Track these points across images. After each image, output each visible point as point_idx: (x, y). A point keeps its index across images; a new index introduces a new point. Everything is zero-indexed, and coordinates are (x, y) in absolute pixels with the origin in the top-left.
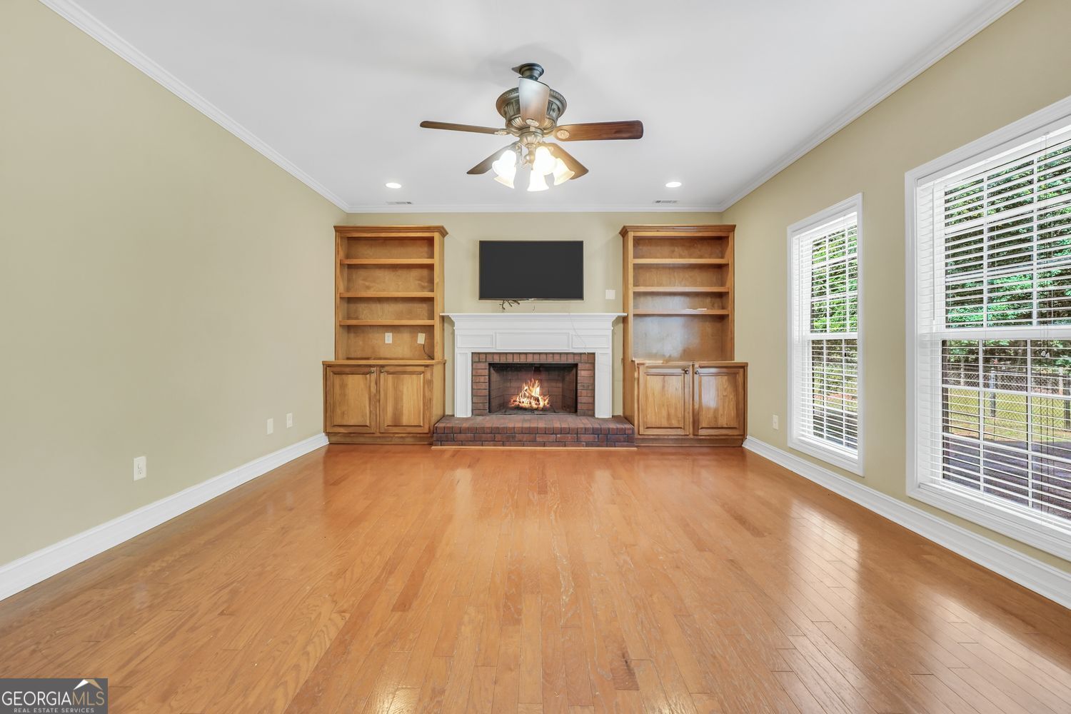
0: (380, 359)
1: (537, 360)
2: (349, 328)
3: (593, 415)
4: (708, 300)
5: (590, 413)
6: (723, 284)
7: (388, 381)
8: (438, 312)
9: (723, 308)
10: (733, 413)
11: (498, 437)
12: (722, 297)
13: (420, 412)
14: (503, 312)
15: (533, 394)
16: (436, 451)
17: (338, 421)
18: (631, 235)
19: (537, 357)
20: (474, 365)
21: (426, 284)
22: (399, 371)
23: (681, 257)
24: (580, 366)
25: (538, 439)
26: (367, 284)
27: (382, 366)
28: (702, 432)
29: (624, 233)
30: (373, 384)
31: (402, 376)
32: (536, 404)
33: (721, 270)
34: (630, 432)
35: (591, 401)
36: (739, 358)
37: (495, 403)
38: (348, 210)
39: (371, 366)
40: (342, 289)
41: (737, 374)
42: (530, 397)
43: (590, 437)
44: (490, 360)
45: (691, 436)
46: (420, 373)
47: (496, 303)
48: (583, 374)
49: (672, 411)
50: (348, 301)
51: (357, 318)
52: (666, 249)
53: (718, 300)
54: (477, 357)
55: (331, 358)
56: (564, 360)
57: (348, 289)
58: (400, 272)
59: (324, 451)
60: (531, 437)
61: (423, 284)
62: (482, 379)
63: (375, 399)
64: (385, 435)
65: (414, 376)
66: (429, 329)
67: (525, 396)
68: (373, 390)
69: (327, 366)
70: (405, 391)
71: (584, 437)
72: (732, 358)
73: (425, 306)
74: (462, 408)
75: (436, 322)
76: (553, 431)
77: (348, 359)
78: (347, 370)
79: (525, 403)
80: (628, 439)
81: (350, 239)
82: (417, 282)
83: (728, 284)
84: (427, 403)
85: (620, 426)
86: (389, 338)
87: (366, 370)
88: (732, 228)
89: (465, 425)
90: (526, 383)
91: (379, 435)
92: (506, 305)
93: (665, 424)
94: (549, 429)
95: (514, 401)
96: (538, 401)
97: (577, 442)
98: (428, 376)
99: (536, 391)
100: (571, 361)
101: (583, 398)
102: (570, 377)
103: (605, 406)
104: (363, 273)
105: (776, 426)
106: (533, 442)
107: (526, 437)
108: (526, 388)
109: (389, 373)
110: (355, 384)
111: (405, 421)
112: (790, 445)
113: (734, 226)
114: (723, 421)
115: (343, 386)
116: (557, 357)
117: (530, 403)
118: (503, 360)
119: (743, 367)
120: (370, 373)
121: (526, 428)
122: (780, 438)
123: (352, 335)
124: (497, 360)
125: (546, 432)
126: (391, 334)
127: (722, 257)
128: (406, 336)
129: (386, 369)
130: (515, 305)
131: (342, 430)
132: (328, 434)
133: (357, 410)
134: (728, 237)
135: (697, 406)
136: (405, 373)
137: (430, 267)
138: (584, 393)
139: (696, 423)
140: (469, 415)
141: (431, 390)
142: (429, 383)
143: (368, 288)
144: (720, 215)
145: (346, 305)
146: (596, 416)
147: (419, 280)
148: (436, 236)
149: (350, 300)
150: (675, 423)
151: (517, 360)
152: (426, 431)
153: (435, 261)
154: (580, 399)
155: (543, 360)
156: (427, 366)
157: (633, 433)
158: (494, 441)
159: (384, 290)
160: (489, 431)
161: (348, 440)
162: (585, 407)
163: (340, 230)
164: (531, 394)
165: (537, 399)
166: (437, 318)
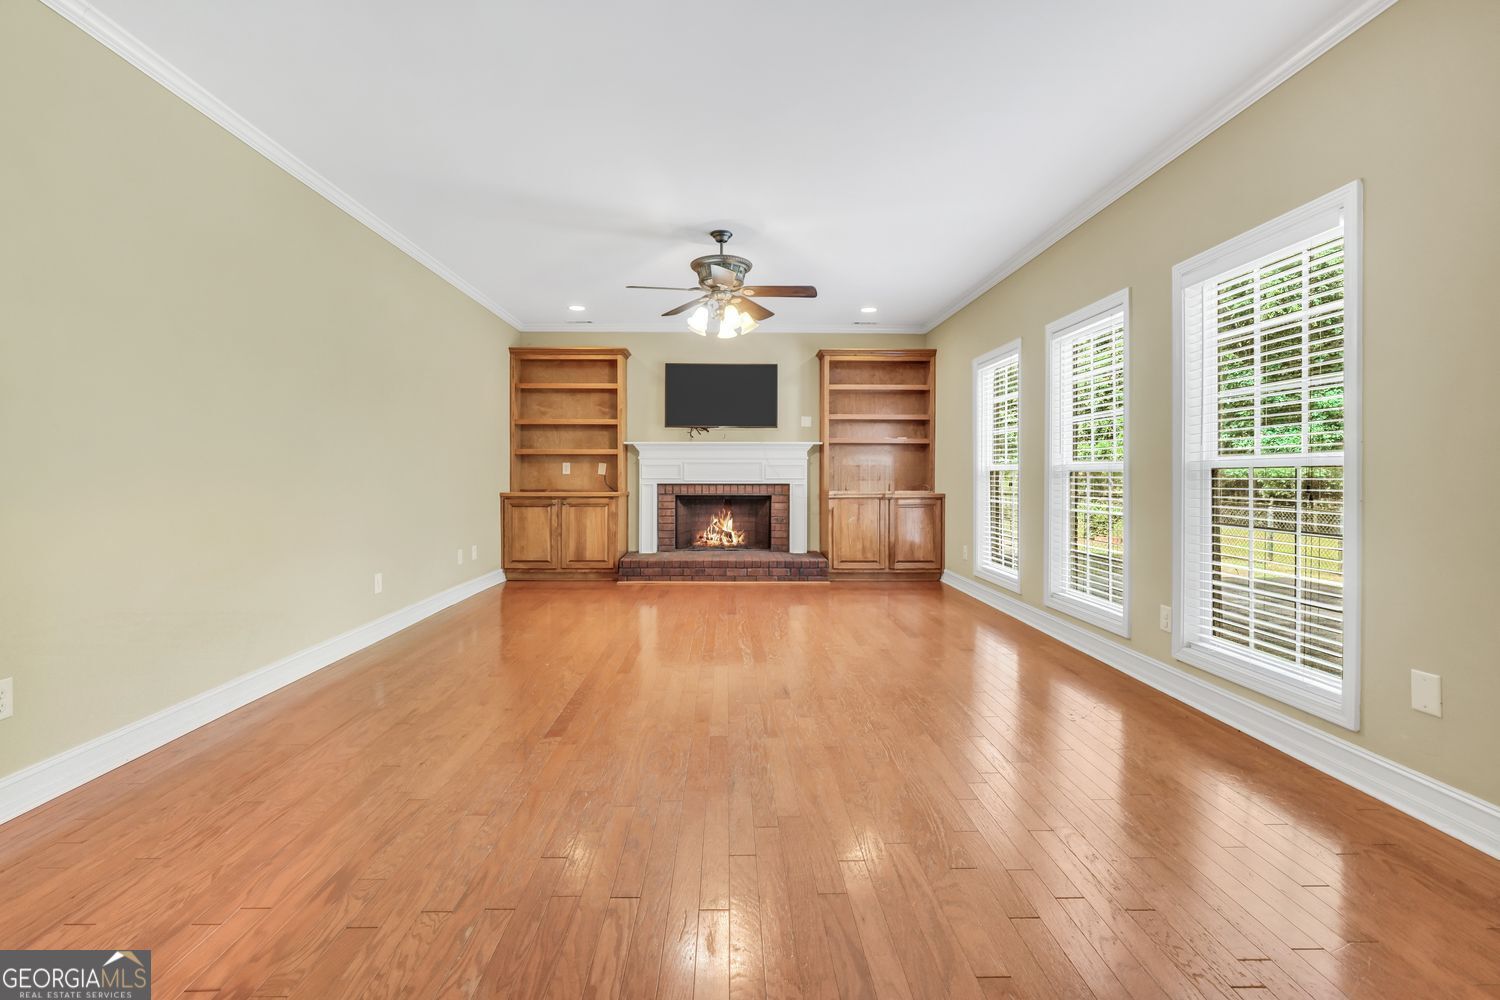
0: (558, 491)
1: (727, 492)
2: (523, 459)
3: (788, 551)
4: (911, 428)
5: (785, 547)
6: (925, 412)
7: (570, 514)
8: (622, 441)
9: (926, 437)
10: (930, 546)
11: (687, 571)
12: (924, 425)
13: (604, 545)
14: (691, 440)
15: (725, 529)
16: (621, 586)
17: (517, 556)
18: (827, 359)
19: (727, 488)
20: (660, 497)
21: (607, 410)
22: (583, 503)
23: (882, 382)
24: (773, 497)
25: (728, 573)
26: (543, 409)
27: (564, 498)
28: (898, 566)
29: (821, 356)
30: (554, 517)
31: (585, 509)
32: (728, 541)
33: (924, 396)
34: (823, 565)
35: (785, 535)
36: (938, 490)
37: (682, 539)
38: (521, 328)
39: (551, 498)
40: (516, 417)
41: (935, 508)
42: (721, 532)
43: (781, 571)
44: (677, 491)
45: (887, 570)
46: (604, 505)
47: (685, 431)
48: (776, 507)
49: (868, 544)
50: (523, 429)
51: (531, 447)
52: (866, 374)
53: (921, 428)
54: (663, 489)
55: (506, 489)
56: (756, 492)
57: (522, 416)
58: (579, 396)
59: (502, 587)
60: (722, 570)
61: (603, 409)
62: (669, 512)
63: (557, 533)
64: (567, 571)
65: (599, 509)
66: (612, 460)
67: (714, 531)
68: (555, 524)
69: (504, 498)
70: (588, 524)
71: (776, 572)
72: (932, 489)
73: (605, 434)
74: (647, 543)
75: (620, 452)
76: (744, 565)
77: (522, 491)
78: (527, 502)
79: (714, 539)
80: (822, 573)
81: (522, 361)
82: (598, 407)
83: (930, 412)
84: (612, 537)
85: (812, 560)
86: (566, 468)
87: (547, 502)
88: (933, 353)
89: (652, 560)
90: (716, 515)
91: (560, 570)
92: (694, 432)
93: (859, 557)
94: (740, 563)
95: (701, 537)
96: (731, 537)
97: (769, 576)
98: (613, 508)
99: (728, 525)
100: (763, 492)
101: (776, 533)
102: (763, 511)
103: (799, 543)
104: (536, 397)
105: (965, 556)
106: (723, 577)
107: (715, 572)
108: (715, 520)
109: (572, 505)
110: (536, 517)
111: (589, 555)
112: (975, 573)
113: (935, 351)
114: (919, 555)
115: (522, 519)
116: (749, 489)
117: (721, 540)
118: (691, 492)
119: (941, 498)
120: (551, 505)
121: (717, 562)
122: (967, 567)
123: (526, 465)
124: (684, 492)
125: (737, 565)
126: (569, 464)
127: (925, 383)
128: (585, 467)
129: (569, 501)
130: (704, 433)
131: (521, 566)
132: (506, 570)
133: (538, 543)
134: (929, 362)
135: (892, 539)
136: (588, 505)
137: (614, 392)
138: (778, 527)
139: (892, 556)
140: (655, 551)
141: (616, 524)
142: (613, 516)
143: (544, 413)
144: (925, 337)
145: (520, 432)
146: (791, 551)
147: (600, 405)
148: (620, 358)
149: (523, 427)
150: (870, 557)
151: (706, 492)
152: (611, 566)
153: (619, 386)
154: (773, 534)
155: (734, 492)
156: (611, 498)
157: (827, 567)
158: (682, 576)
159: (561, 417)
160: (677, 565)
161: (527, 577)
162: (779, 542)
163: (515, 352)
164: (723, 530)
165: (729, 535)
166: (621, 447)
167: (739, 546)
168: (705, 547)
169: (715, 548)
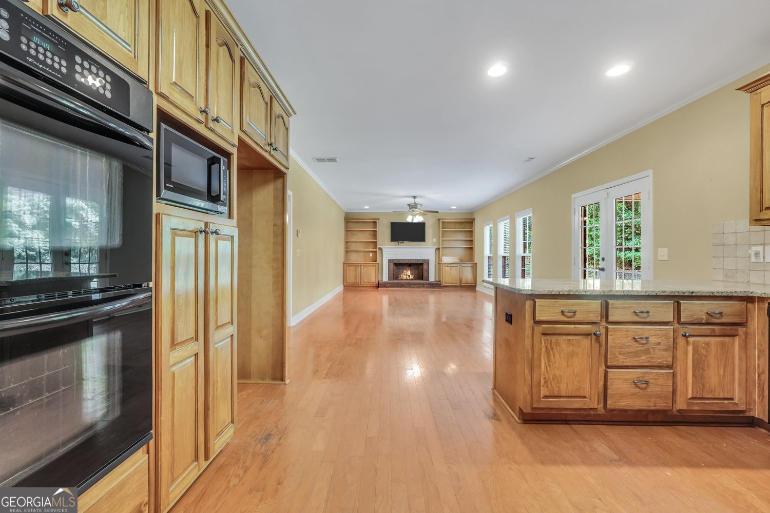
1: (410, 262)
2: (347, 252)
3: (429, 280)
4: (467, 242)
7: (364, 268)
8: (378, 247)
9: (472, 245)
10: (473, 279)
11: (399, 286)
12: (471, 241)
14: (398, 246)
16: (378, 289)
17: (347, 281)
18: (441, 221)
20: (389, 264)
22: (367, 265)
23: (459, 228)
24: (424, 264)
26: (353, 237)
27: (361, 264)
28: (463, 284)
29: (439, 220)
30: (359, 269)
31: (368, 267)
32: (409, 278)
33: (471, 232)
34: (440, 284)
35: (428, 275)
36: (475, 262)
37: (396, 277)
38: (346, 211)
39: (358, 264)
40: (345, 239)
41: (475, 266)
42: (407, 275)
43: (427, 286)
44: (394, 262)
45: (459, 286)
47: (396, 243)
48: (425, 267)
49: (453, 278)
50: (348, 243)
51: (349, 248)
52: (453, 226)
54: (390, 261)
55: (343, 261)
56: (419, 262)
57: (348, 239)
58: (363, 233)
59: (343, 291)
60: (409, 285)
61: (372, 237)
62: (392, 269)
64: (362, 285)
65: (372, 267)
66: (375, 252)
67: (404, 274)
68: (359, 272)
69: (343, 263)
71: (425, 286)
72: (473, 261)
73: (373, 244)
74: (385, 278)
75: (377, 250)
76: (416, 284)
77: (348, 261)
78: (350, 265)
79: (405, 277)
80: (440, 286)
81: (347, 222)
83: (473, 237)
84: (376, 276)
85: (437, 283)
88: (474, 219)
89: (387, 282)
90: (405, 270)
92: (400, 243)
93: (451, 282)
95: (401, 276)
97: (423, 287)
99: (409, 273)
100: (421, 262)
101: (425, 275)
102: (421, 268)
103: (432, 279)
104: (351, 233)
106: (410, 287)
107: (407, 286)
111: (370, 281)
114: (469, 281)
115: (349, 270)
116: (416, 261)
117: (407, 277)
118: (399, 262)
119: (476, 264)
120: (358, 266)
121: (407, 283)
123: (348, 254)
124: (397, 262)
125: (414, 284)
127: (471, 229)
128: (365, 254)
130: (402, 244)
131: (349, 284)
132: (344, 286)
134: (473, 222)
135: (461, 276)
137: (375, 231)
138: (425, 273)
139: (461, 281)
140: (388, 280)
141: (377, 272)
142: (377, 269)
144: (472, 213)
145: (346, 243)
147: (370, 235)
148: (377, 221)
150: (454, 282)
151: (403, 262)
152: (377, 284)
153: (377, 229)
155: (412, 262)
156: (375, 264)
159: (358, 239)
160: (395, 284)
161: (350, 287)
162: (425, 277)
163: (345, 219)
164: (407, 274)
165: (409, 276)
166: (377, 248)
167: (412, 279)
168: (402, 279)
169: (405, 279)
